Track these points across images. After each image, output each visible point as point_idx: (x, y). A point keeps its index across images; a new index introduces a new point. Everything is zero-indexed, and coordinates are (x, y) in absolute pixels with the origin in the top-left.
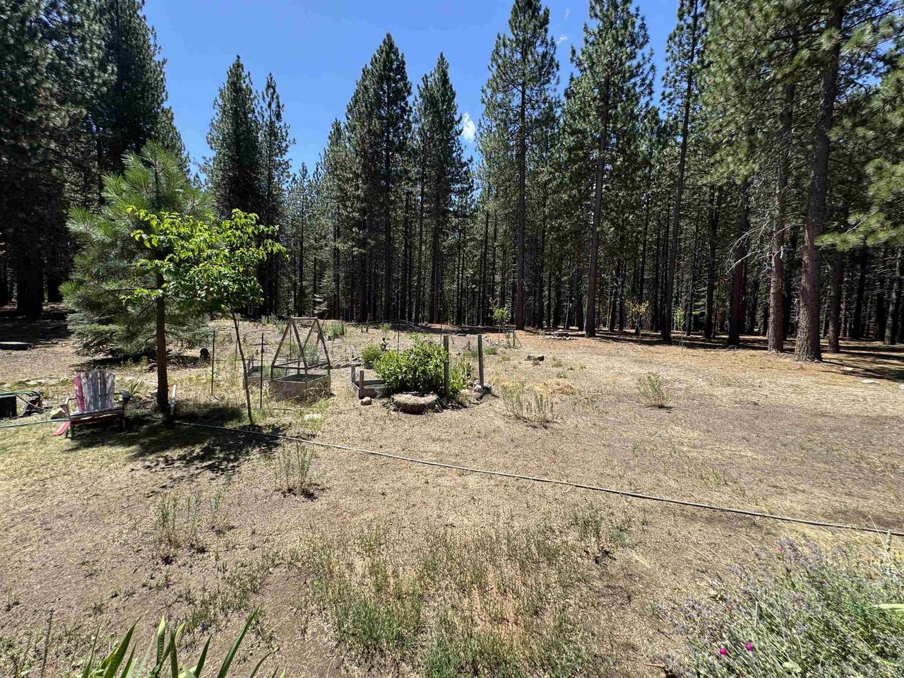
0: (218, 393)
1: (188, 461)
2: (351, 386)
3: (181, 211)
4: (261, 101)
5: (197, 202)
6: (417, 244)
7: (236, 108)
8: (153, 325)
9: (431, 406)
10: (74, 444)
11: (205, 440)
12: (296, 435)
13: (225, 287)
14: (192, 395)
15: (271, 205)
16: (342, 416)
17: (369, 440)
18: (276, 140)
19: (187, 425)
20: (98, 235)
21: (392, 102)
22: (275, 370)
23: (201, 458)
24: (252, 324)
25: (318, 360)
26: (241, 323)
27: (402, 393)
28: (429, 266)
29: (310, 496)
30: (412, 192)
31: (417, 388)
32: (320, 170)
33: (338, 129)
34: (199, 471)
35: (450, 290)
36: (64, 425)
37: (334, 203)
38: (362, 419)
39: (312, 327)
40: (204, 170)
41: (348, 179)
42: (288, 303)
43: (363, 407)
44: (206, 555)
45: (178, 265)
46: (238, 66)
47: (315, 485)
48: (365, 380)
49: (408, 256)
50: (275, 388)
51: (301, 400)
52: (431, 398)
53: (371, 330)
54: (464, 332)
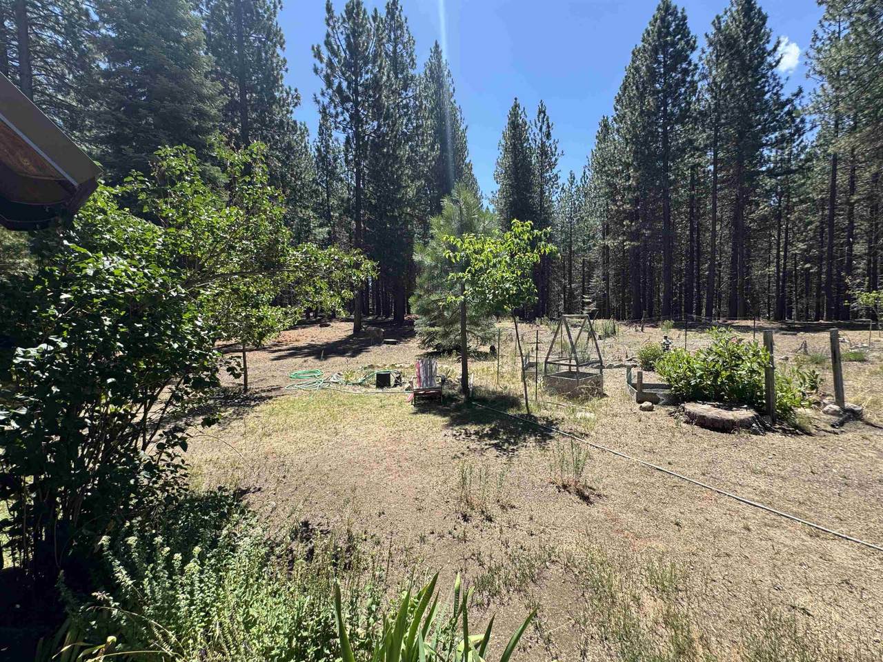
0: (503, 382)
1: (481, 436)
2: (627, 389)
3: (476, 232)
4: (533, 127)
5: (487, 222)
6: (709, 223)
7: (514, 143)
8: (459, 326)
9: (745, 425)
10: (415, 409)
11: (493, 421)
12: (569, 431)
13: (507, 289)
14: (484, 383)
15: (543, 217)
16: (617, 419)
17: (652, 451)
18: (546, 158)
19: (480, 407)
20: (428, 261)
21: (670, 69)
22: (548, 365)
23: (490, 436)
24: (528, 325)
25: (588, 359)
26: (519, 324)
27: (696, 402)
28: (728, 248)
29: (586, 499)
30: (699, 165)
31: (720, 399)
32: (587, 173)
33: (605, 126)
34: (487, 447)
35: (763, 276)
36: (410, 395)
37: (603, 201)
38: (642, 425)
39: (582, 327)
40: (492, 202)
41: (617, 172)
42: (558, 306)
43: (642, 412)
44: (493, 525)
45: (473, 275)
46: (516, 106)
47: (591, 488)
48: (644, 382)
49: (695, 240)
50: (548, 382)
51: (573, 396)
52: (745, 414)
53: (646, 329)
54: (792, 330)
